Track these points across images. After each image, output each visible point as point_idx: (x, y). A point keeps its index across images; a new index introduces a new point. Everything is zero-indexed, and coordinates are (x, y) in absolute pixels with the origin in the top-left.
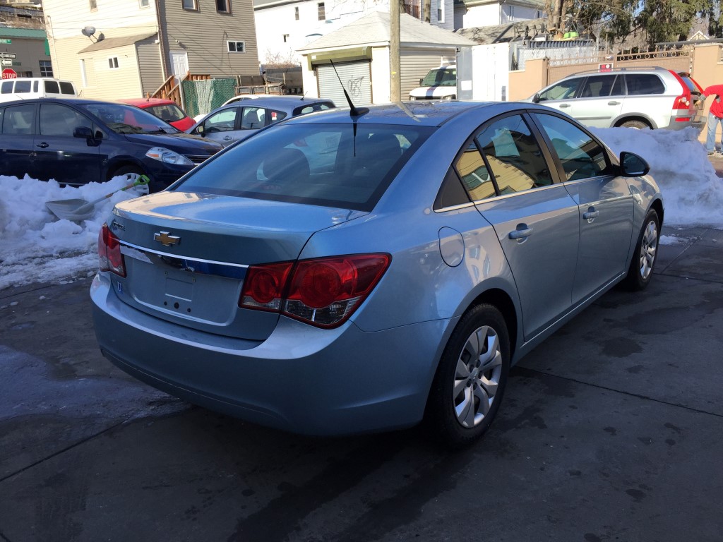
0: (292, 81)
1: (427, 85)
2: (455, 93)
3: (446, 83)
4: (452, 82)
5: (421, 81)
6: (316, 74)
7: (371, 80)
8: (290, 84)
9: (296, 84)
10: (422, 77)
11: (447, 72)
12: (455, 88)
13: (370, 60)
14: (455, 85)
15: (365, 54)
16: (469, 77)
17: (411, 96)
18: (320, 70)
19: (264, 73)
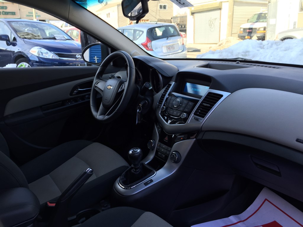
0: (183, 22)
1: (251, 22)
2: (266, 26)
3: (261, 20)
4: (265, 20)
5: (248, 20)
6: (194, 18)
7: (220, 20)
8: (181, 23)
9: (184, 23)
10: (248, 18)
11: (263, 15)
12: (266, 23)
13: (220, 9)
14: (266, 22)
15: (218, 6)
16: (275, 16)
17: (241, 28)
18: (195, 15)
19: (172, 18)
